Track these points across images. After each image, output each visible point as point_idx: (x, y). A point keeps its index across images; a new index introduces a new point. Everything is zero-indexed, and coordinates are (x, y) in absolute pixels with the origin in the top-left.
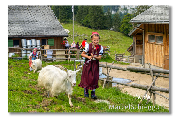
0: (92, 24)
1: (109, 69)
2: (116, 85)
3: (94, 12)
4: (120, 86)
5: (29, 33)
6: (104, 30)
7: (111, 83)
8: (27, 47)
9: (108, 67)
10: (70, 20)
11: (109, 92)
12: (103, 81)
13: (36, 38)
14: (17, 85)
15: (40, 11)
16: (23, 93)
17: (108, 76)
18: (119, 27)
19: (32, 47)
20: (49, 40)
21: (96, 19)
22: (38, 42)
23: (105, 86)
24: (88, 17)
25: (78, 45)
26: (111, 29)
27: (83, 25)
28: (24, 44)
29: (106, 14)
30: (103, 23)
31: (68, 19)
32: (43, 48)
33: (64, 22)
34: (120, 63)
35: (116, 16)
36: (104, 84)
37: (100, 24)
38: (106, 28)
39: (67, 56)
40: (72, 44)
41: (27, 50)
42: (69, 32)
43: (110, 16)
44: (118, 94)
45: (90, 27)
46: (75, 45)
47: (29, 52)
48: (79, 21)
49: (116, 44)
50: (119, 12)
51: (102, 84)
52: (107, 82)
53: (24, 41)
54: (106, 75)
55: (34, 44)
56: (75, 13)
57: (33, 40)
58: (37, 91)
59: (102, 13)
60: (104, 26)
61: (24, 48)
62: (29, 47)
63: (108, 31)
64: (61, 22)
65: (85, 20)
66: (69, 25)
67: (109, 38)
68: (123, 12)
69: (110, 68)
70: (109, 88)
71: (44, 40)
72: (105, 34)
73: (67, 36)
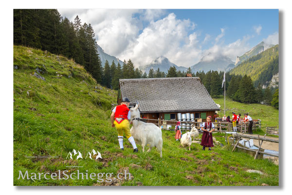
0: (243, 99)
1: (261, 141)
2: (268, 157)
3: (244, 88)
4: (273, 158)
5: (184, 108)
6: (255, 104)
7: (263, 154)
8: (182, 120)
9: (260, 139)
10: (221, 96)
11: (261, 163)
12: (255, 152)
13: (190, 112)
14: (175, 153)
15: (193, 88)
16: (180, 160)
17: (260, 148)
18: (270, 101)
19: (186, 120)
20: (202, 113)
21: (246, 94)
22: (192, 116)
23: (257, 157)
24: (238, 92)
25: (229, 118)
26: (262, 103)
27: (234, 100)
28: (179, 118)
29: (257, 89)
30: (254, 98)
31: (218, 95)
32: (196, 121)
33: (215, 98)
34: (272, 136)
35: (267, 90)
36: (256, 155)
37: (250, 98)
38: (256, 102)
39: (218, 129)
40: (223, 118)
41: (182, 123)
42: (219, 106)
43: (260, 91)
44: (270, 165)
45: (240, 101)
46: (226, 118)
47: (184, 124)
48: (229, 96)
49: (267, 118)
50: (270, 86)
51: (254, 156)
52: (259, 153)
53: (179, 115)
54: (258, 147)
55: (188, 118)
56: (226, 89)
57: (188, 114)
58: (192, 159)
59: (253, 88)
60: (255, 101)
61: (180, 121)
62: (184, 120)
63: (259, 105)
64: (213, 98)
65: (235, 95)
66: (220, 100)
67: (260, 111)
68: (274, 87)
69: (263, 141)
70: (261, 160)
71: (197, 114)
72: (255, 108)
73: (218, 110)
